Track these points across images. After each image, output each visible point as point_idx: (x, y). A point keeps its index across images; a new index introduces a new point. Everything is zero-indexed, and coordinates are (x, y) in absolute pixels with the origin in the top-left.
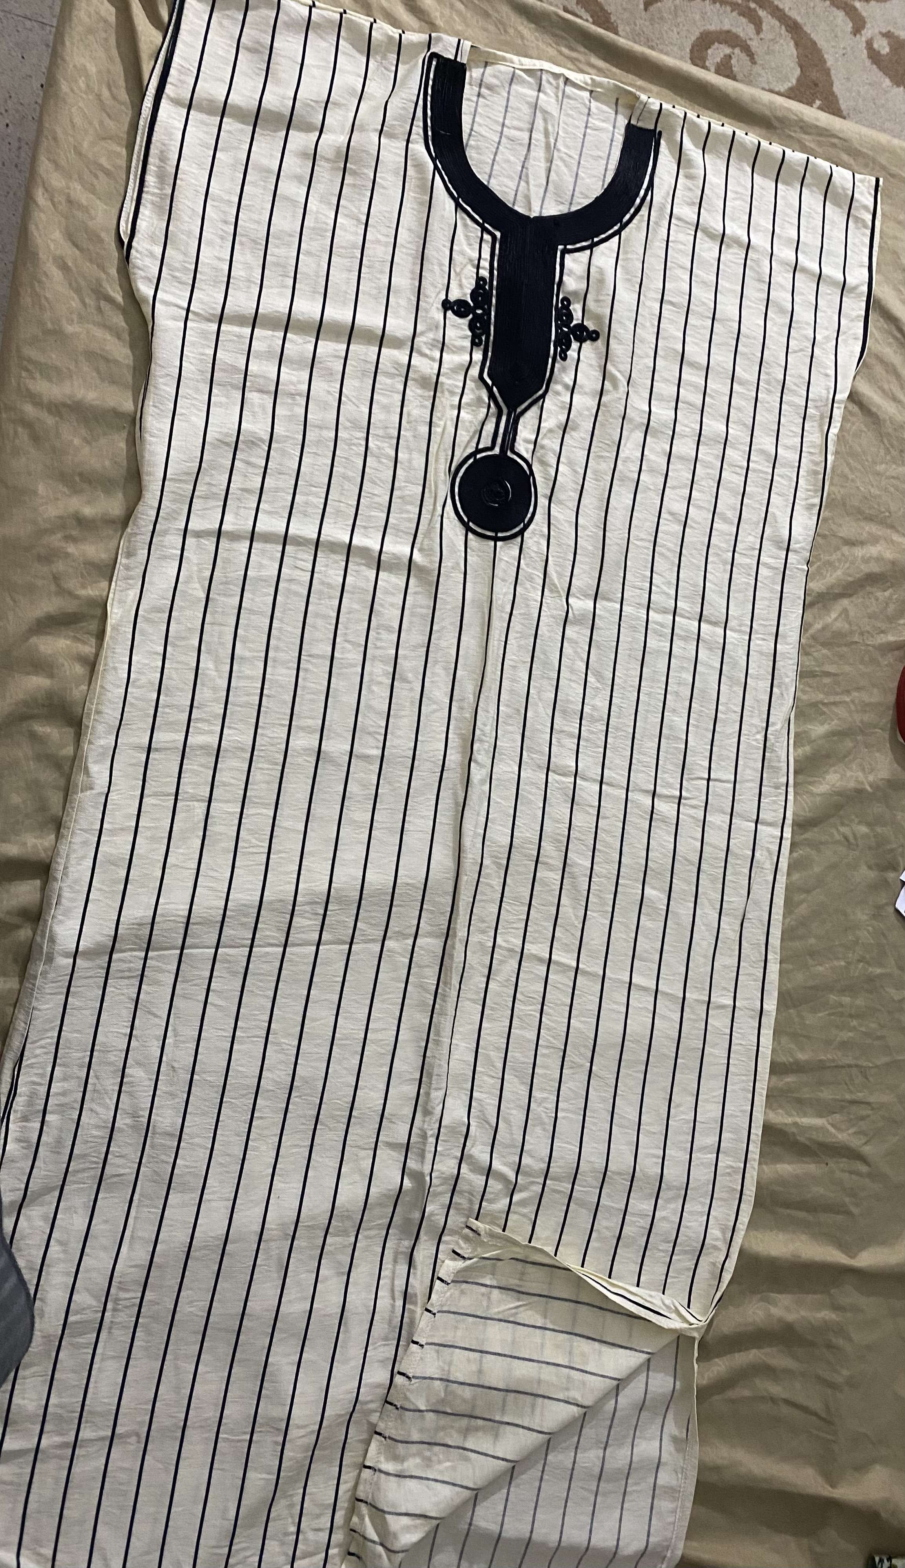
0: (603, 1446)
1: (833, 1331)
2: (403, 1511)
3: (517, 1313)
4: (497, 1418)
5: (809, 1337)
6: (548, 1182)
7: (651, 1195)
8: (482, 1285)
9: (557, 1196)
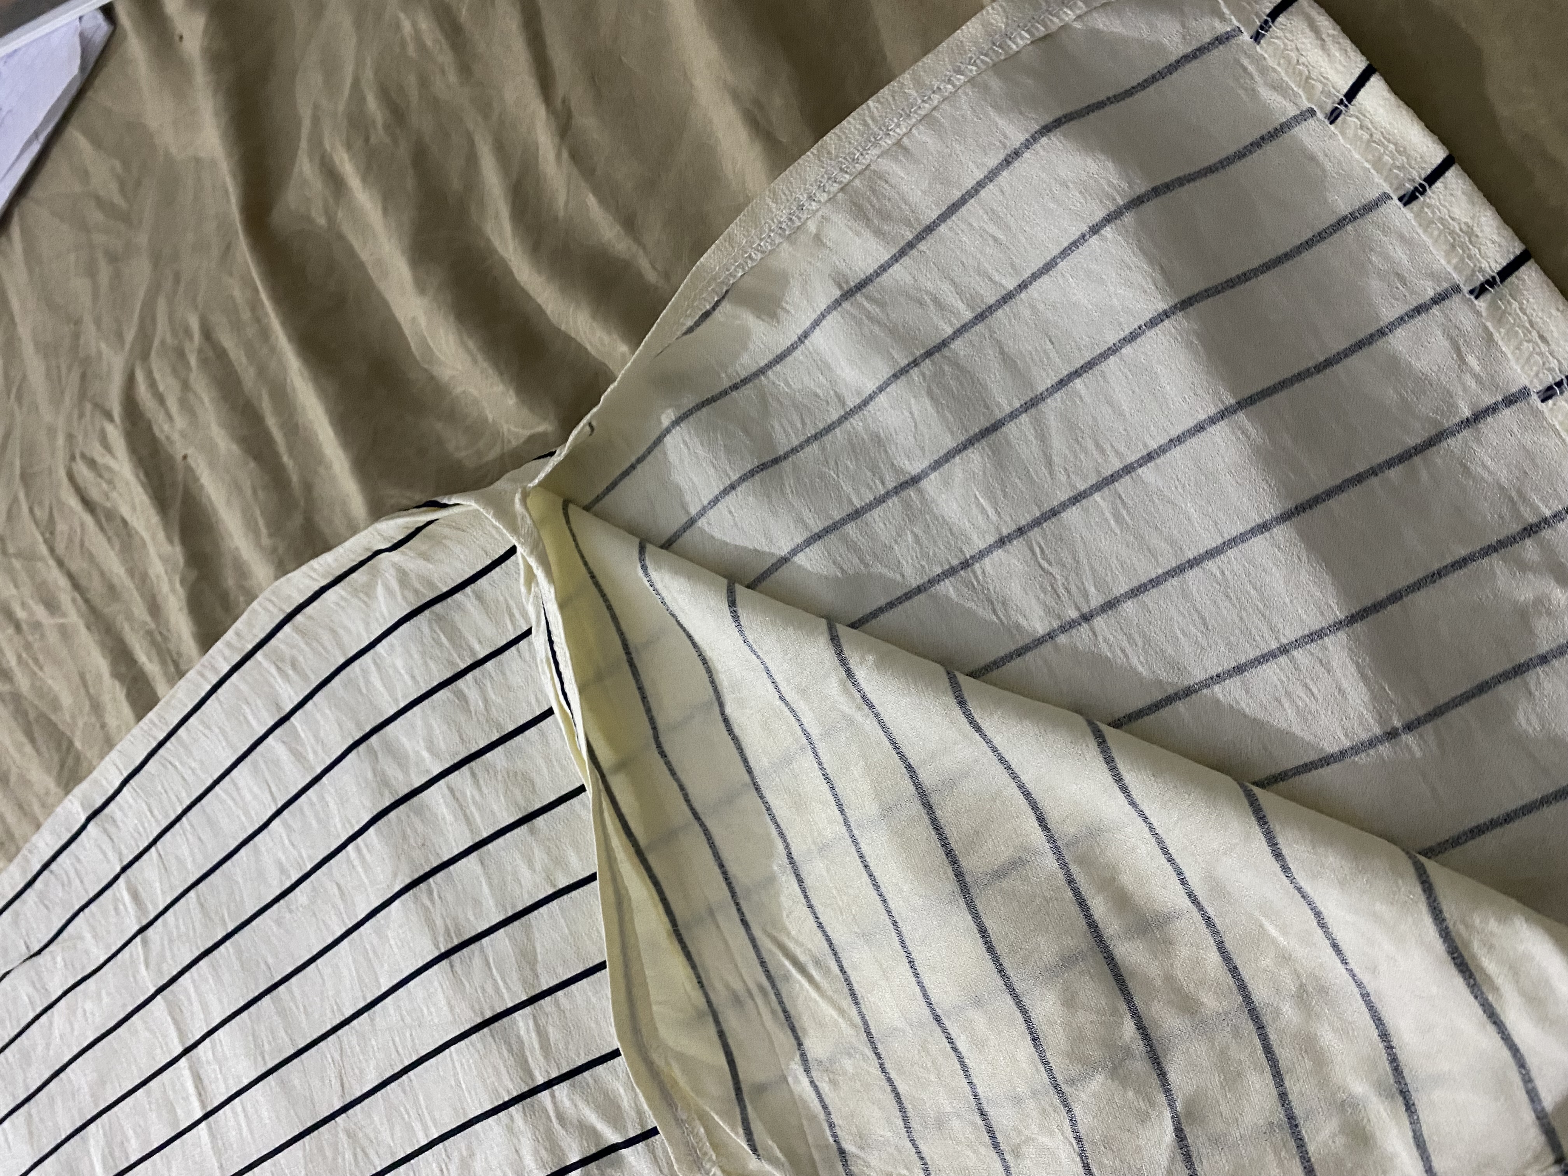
0: (912, 493)
1: (367, 140)
2: (1490, 1040)
3: (817, 963)
4: (1050, 862)
5: (410, 183)
6: (540, 1080)
7: (419, 812)
8: (819, 1096)
9: (553, 1034)
